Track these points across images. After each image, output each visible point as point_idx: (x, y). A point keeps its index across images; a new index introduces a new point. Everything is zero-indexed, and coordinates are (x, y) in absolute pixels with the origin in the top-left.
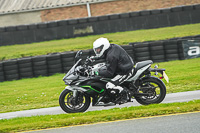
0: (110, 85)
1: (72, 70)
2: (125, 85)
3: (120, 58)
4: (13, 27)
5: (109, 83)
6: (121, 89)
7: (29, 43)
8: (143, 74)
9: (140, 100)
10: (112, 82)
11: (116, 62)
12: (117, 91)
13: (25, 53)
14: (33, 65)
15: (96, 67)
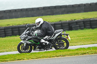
0: (43, 41)
1: (24, 33)
2: (50, 41)
3: (48, 28)
6: (48, 43)
9: (56, 48)
11: (46, 30)
15: (36, 32)
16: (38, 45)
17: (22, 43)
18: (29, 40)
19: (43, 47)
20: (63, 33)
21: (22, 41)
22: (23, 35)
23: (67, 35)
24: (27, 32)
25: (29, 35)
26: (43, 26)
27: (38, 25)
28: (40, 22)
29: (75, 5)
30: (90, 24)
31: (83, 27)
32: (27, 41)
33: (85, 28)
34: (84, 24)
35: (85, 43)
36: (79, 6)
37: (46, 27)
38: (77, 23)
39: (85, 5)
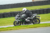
3: (29, 13)
4: (38, 1)
5: (26, 19)
6: (29, 21)
7: (42, 5)
8: (35, 17)
10: (27, 19)
12: (28, 21)
13: (41, 8)
14: (43, 11)
15: (23, 15)
16: (24, 22)
17: (16, 21)
18: (19, 19)
19: (27, 23)
20: (37, 16)
21: (16, 20)
22: (16, 17)
23: (39, 17)
24: (18, 15)
25: (19, 17)
26: (26, 12)
27: (24, 12)
28: (25, 10)
29: (6, 5)
30: (14, 14)
31: (10, 16)
32: (18, 20)
33: (11, 16)
34: (11, 14)
35: (11, 24)
36: (8, 5)
37: (28, 12)
38: (7, 14)
39: (11, 5)
